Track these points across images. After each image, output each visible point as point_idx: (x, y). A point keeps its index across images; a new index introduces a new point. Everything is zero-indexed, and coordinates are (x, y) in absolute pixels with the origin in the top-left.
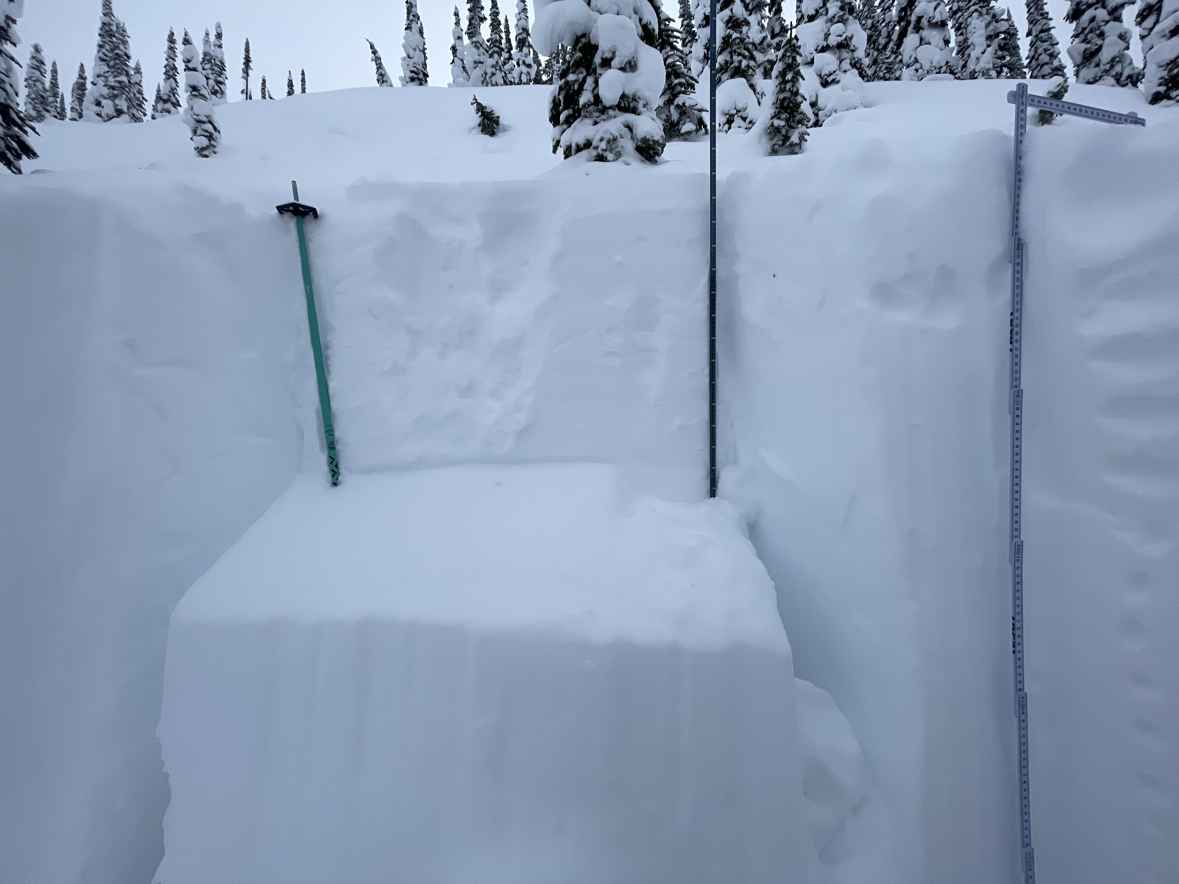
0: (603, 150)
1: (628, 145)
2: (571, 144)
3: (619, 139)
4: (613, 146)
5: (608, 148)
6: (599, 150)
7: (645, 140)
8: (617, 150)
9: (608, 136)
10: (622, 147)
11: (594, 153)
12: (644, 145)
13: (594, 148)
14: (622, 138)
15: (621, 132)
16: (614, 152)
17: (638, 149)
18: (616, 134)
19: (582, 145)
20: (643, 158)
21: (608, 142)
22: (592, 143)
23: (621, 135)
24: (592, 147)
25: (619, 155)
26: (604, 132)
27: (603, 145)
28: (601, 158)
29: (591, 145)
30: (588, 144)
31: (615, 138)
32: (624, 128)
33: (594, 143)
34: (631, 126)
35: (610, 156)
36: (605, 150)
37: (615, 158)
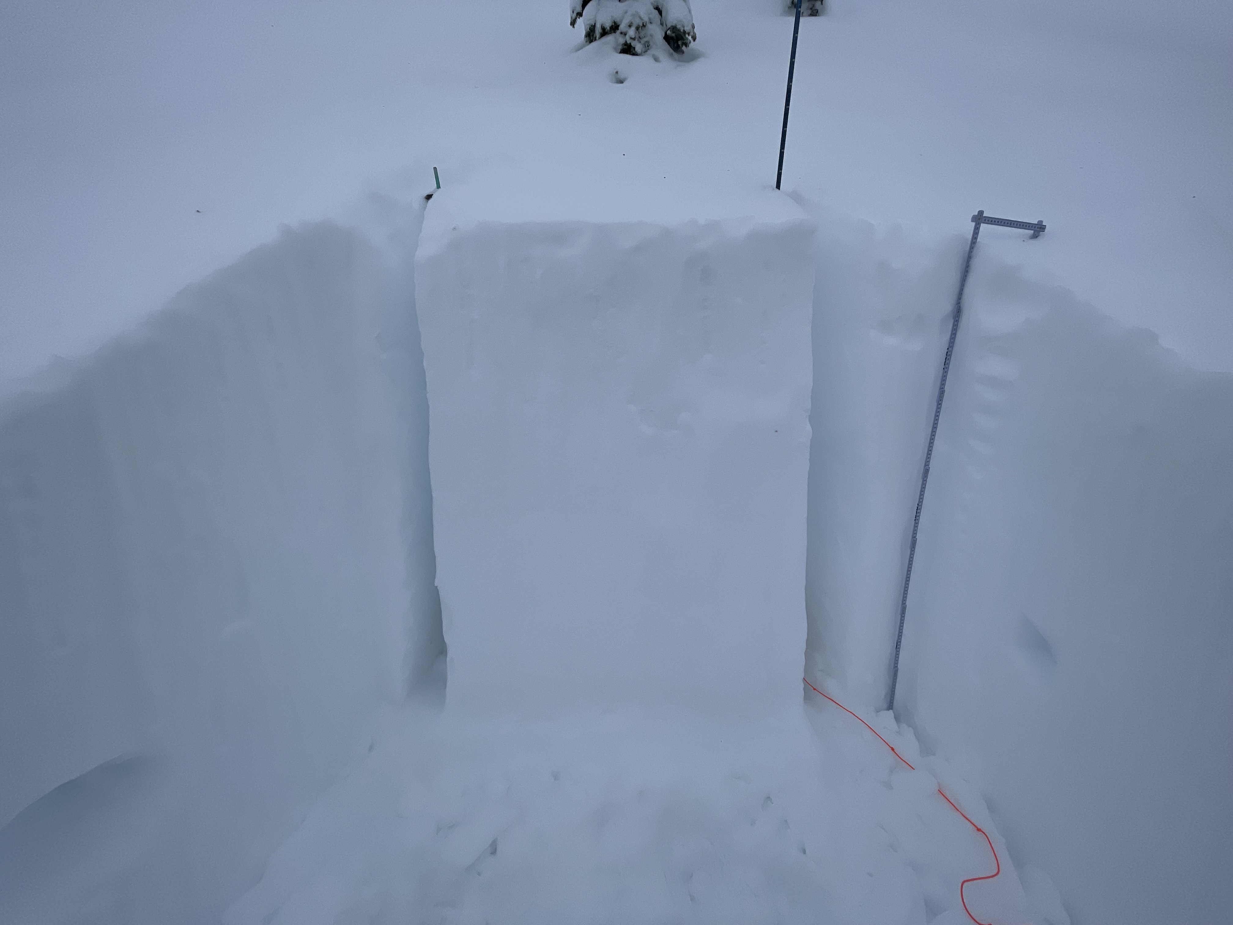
0: (631, 38)
1: (657, 33)
2: (595, 24)
3: (649, 25)
4: (642, 35)
5: (637, 37)
6: (627, 37)
7: (674, 28)
8: (645, 39)
9: (637, 22)
10: (651, 35)
11: (621, 40)
12: (674, 35)
13: (621, 33)
14: (651, 23)
15: (651, 16)
16: (643, 42)
17: (667, 38)
18: (646, 19)
19: (609, 28)
20: (672, 51)
21: (637, 28)
22: (619, 26)
23: (650, 19)
24: (618, 32)
25: (648, 46)
26: (633, 15)
27: (632, 32)
28: (627, 49)
29: (618, 29)
30: (615, 27)
31: (645, 24)
32: (653, 10)
33: (622, 27)
34: (660, 7)
35: (638, 47)
36: (634, 39)
37: (644, 50)
